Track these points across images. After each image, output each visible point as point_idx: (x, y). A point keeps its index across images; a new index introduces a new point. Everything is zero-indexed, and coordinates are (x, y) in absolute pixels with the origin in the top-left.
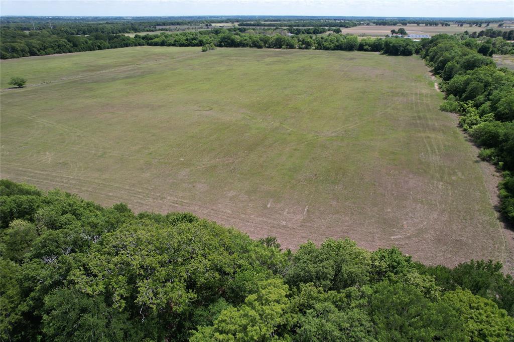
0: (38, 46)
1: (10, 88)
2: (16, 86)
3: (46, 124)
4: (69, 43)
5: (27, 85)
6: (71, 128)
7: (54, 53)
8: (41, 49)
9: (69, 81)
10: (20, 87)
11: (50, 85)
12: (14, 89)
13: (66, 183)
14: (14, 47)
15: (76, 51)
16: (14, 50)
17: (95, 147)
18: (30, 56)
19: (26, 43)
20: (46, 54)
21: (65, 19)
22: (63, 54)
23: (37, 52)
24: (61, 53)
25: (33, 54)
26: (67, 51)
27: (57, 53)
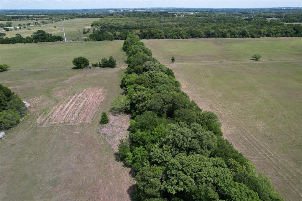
0: (273, 32)
1: (251, 59)
2: (255, 59)
3: (265, 95)
4: (294, 31)
5: (260, 59)
6: (280, 105)
7: (281, 37)
8: (274, 34)
9: (286, 61)
10: (256, 60)
11: (274, 62)
12: (253, 61)
13: (268, 158)
14: (261, 31)
15: (296, 36)
16: (260, 33)
17: (295, 134)
18: (266, 37)
19: (267, 29)
20: (276, 37)
21: (294, 10)
22: (286, 38)
23: (271, 35)
24: (285, 37)
25: (268, 36)
26: (290, 36)
27: (282, 37)
